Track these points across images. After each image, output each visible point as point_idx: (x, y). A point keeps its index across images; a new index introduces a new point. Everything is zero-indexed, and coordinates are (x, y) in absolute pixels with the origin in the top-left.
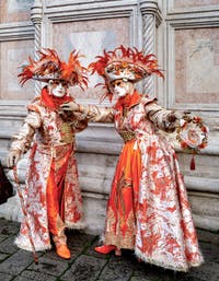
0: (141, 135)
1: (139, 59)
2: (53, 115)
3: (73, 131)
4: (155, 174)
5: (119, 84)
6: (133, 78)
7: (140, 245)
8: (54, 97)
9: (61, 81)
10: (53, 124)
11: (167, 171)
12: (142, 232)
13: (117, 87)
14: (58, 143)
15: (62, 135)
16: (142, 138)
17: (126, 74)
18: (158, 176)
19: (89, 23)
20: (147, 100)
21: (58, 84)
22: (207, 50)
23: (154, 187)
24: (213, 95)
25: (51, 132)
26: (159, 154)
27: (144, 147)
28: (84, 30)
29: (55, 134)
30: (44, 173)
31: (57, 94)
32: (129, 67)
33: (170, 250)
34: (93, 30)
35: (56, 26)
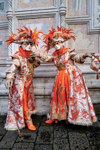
0: (68, 66)
1: (65, 32)
2: (26, 60)
3: (34, 68)
4: (76, 83)
5: (57, 44)
6: (63, 40)
7: (71, 117)
8: (26, 51)
9: (30, 42)
10: (26, 64)
11: (81, 81)
12: (72, 111)
13: (56, 45)
14: (28, 74)
15: (30, 69)
16: (69, 67)
17: (60, 39)
18: (77, 84)
20: (70, 50)
21: (28, 44)
23: (76, 89)
25: (24, 68)
26: (77, 74)
27: (70, 71)
28: (33, 23)
29: (27, 70)
30: (21, 89)
31: (28, 49)
32: (61, 36)
33: (85, 117)
34: (38, 23)
35: (20, 21)
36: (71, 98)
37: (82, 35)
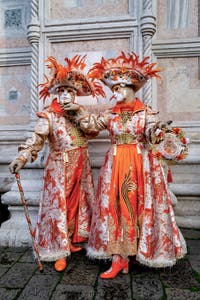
6: (130, 82)
7: (145, 251)
12: (148, 237)
19: (89, 43)
22: (184, 75)
24: (189, 113)
25: (60, 137)
30: (60, 179)
32: (127, 73)
34: (93, 50)
36: (147, 210)
37: (187, 80)
